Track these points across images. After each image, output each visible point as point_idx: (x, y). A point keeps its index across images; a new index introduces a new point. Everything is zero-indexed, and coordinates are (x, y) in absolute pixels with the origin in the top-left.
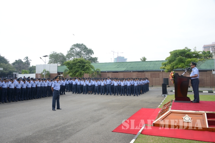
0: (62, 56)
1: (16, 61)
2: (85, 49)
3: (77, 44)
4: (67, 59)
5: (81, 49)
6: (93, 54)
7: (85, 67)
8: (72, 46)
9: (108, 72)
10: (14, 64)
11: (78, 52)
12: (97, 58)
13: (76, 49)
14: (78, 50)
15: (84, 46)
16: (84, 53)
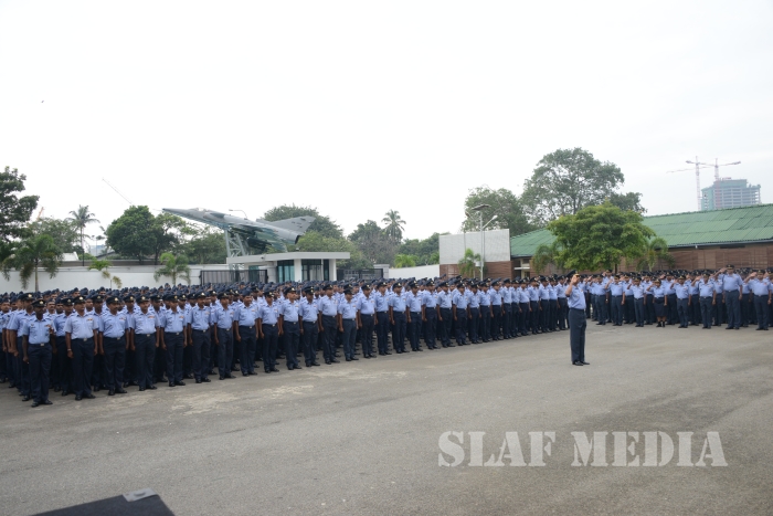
0: (508, 199)
1: (361, 226)
2: (587, 166)
3: (558, 151)
4: (526, 207)
5: (572, 170)
6: (622, 181)
7: (624, 235)
8: (541, 161)
9: (702, 247)
10: (354, 237)
11: (566, 181)
12: (637, 194)
13: (555, 169)
14: (563, 172)
15: (585, 154)
16: (586, 183)
